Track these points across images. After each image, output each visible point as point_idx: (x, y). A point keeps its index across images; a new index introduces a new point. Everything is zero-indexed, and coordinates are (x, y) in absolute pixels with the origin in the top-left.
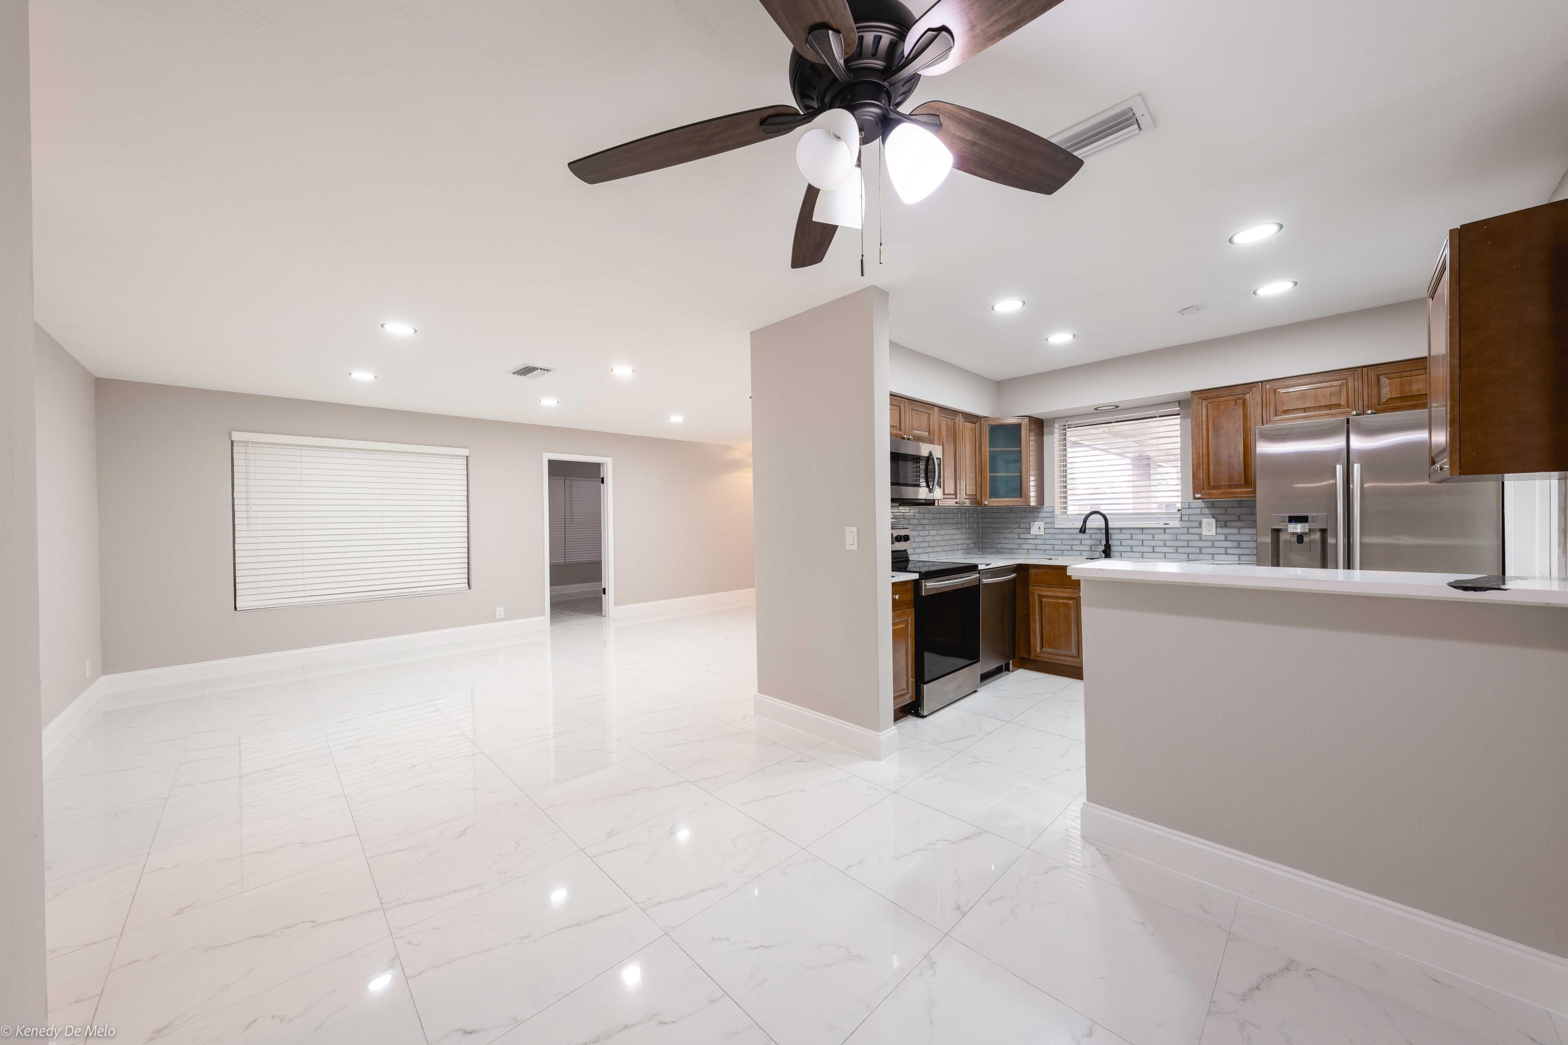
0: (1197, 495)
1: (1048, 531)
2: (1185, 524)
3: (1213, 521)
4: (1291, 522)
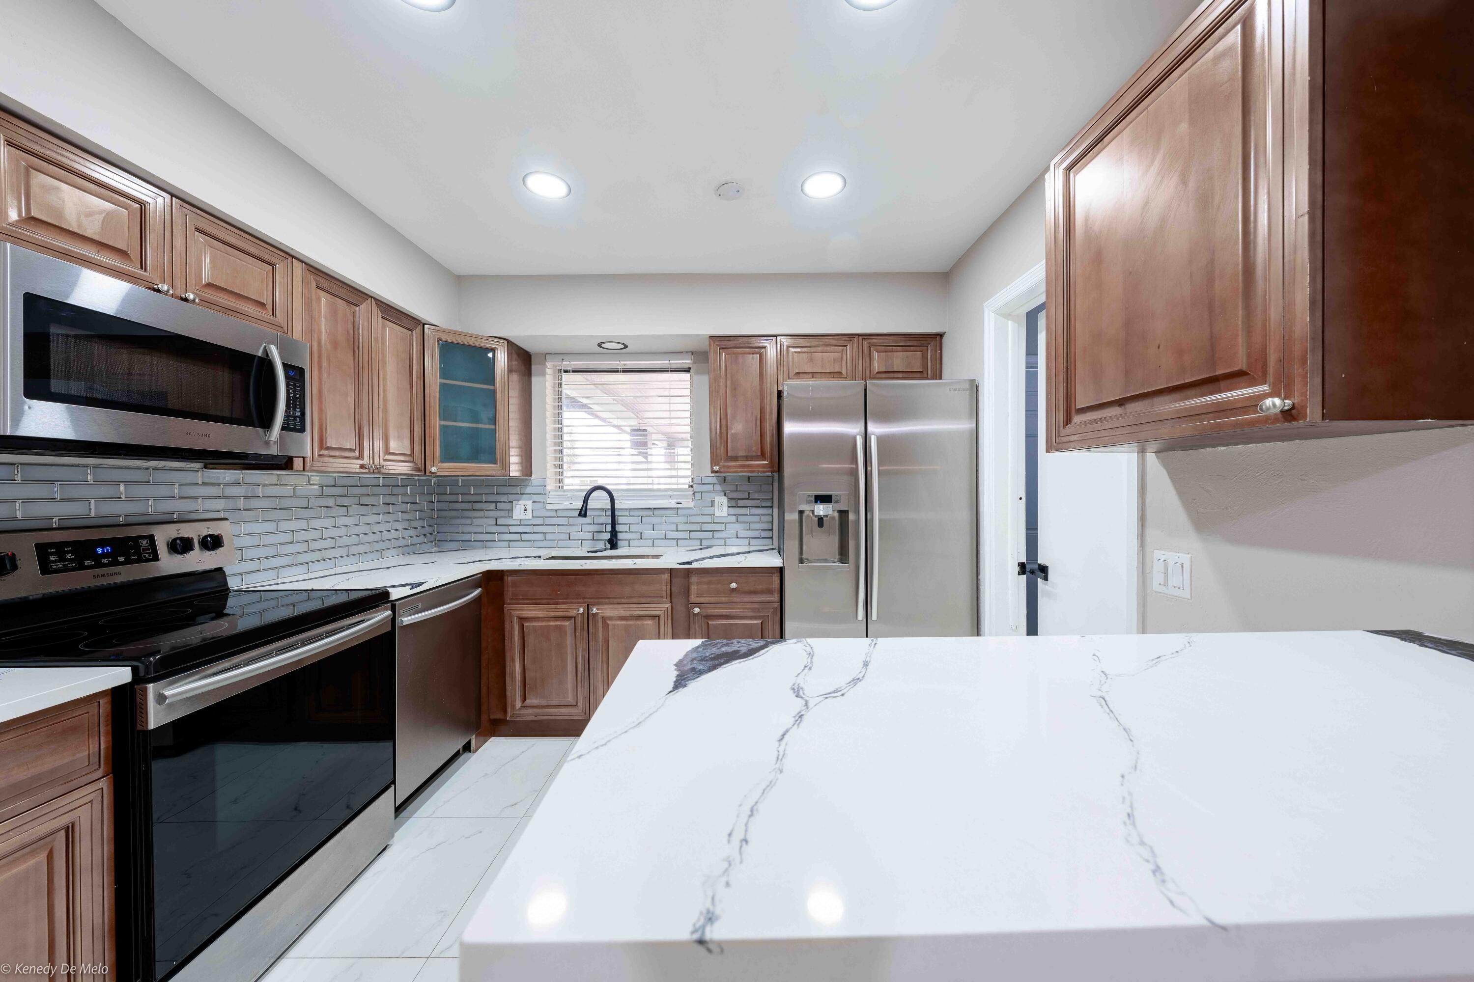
0: (715, 468)
1: (537, 513)
2: (698, 504)
3: (725, 499)
4: (816, 502)
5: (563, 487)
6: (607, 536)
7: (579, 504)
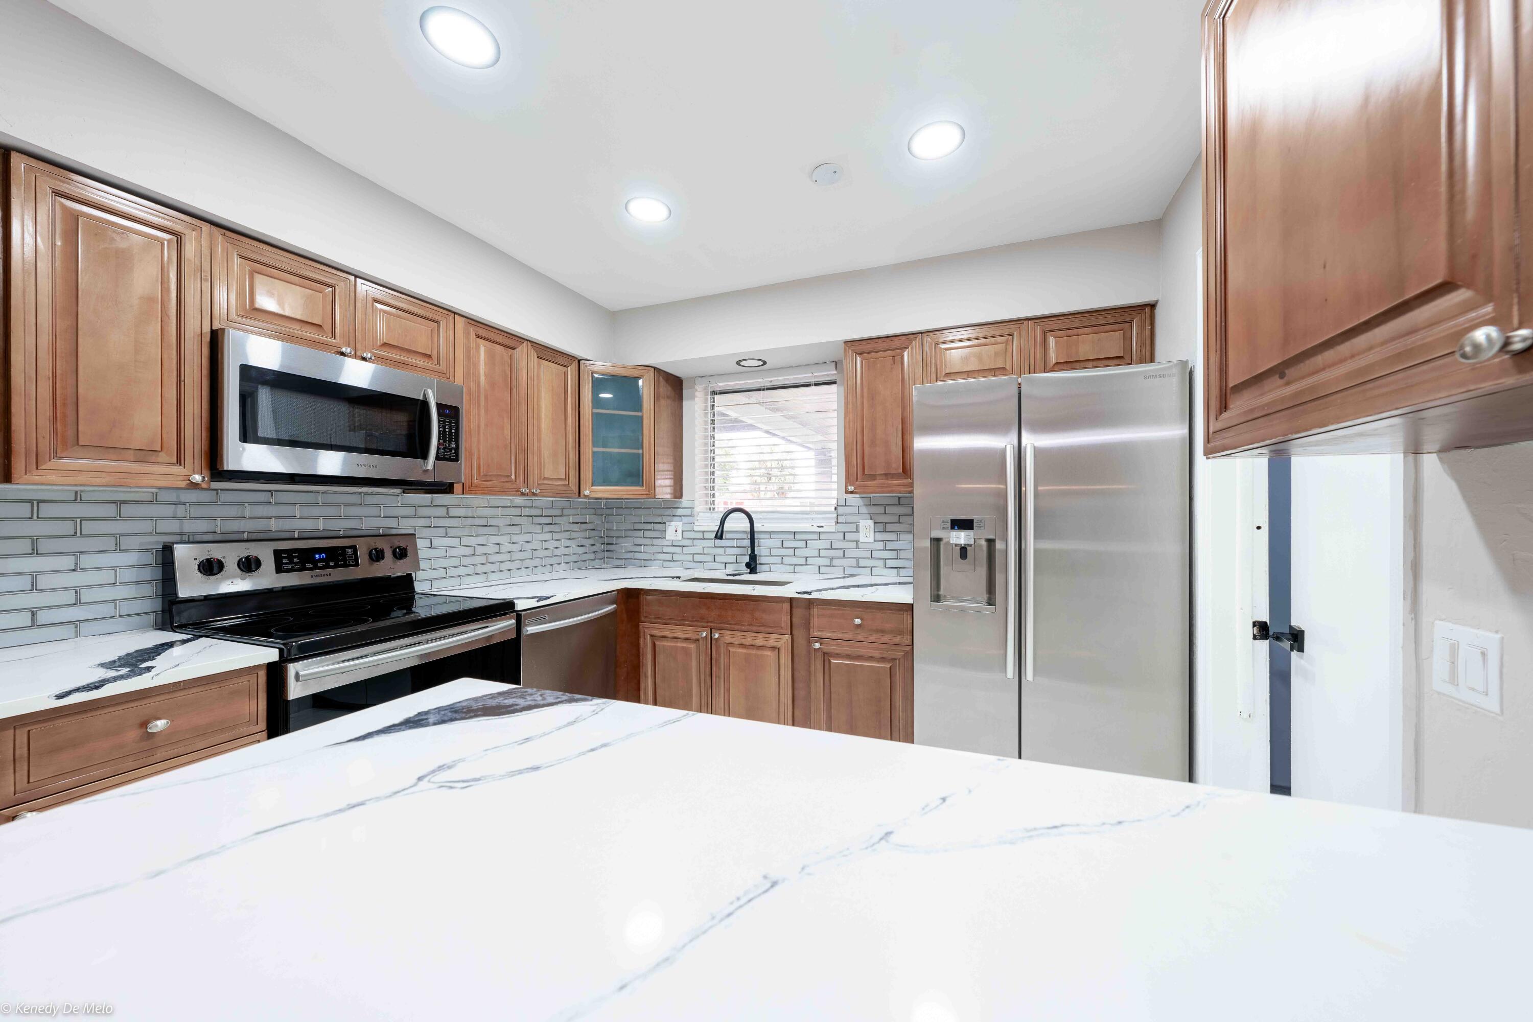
0: (849, 487)
1: (687, 535)
2: (842, 527)
3: (871, 523)
4: (952, 528)
5: (714, 509)
6: (747, 559)
7: (714, 527)
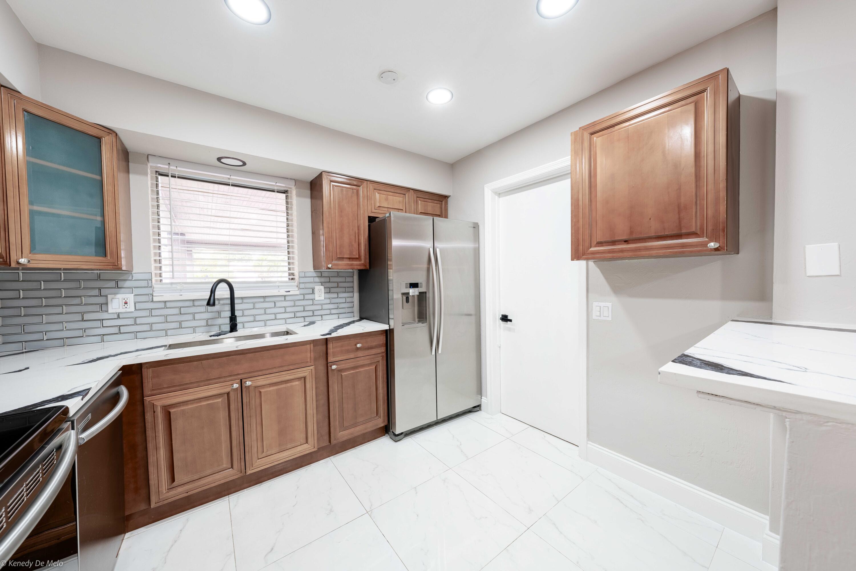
0: (329, 265)
2: (303, 291)
3: (322, 288)
4: (410, 287)
5: (161, 280)
6: (228, 321)
7: (207, 295)
